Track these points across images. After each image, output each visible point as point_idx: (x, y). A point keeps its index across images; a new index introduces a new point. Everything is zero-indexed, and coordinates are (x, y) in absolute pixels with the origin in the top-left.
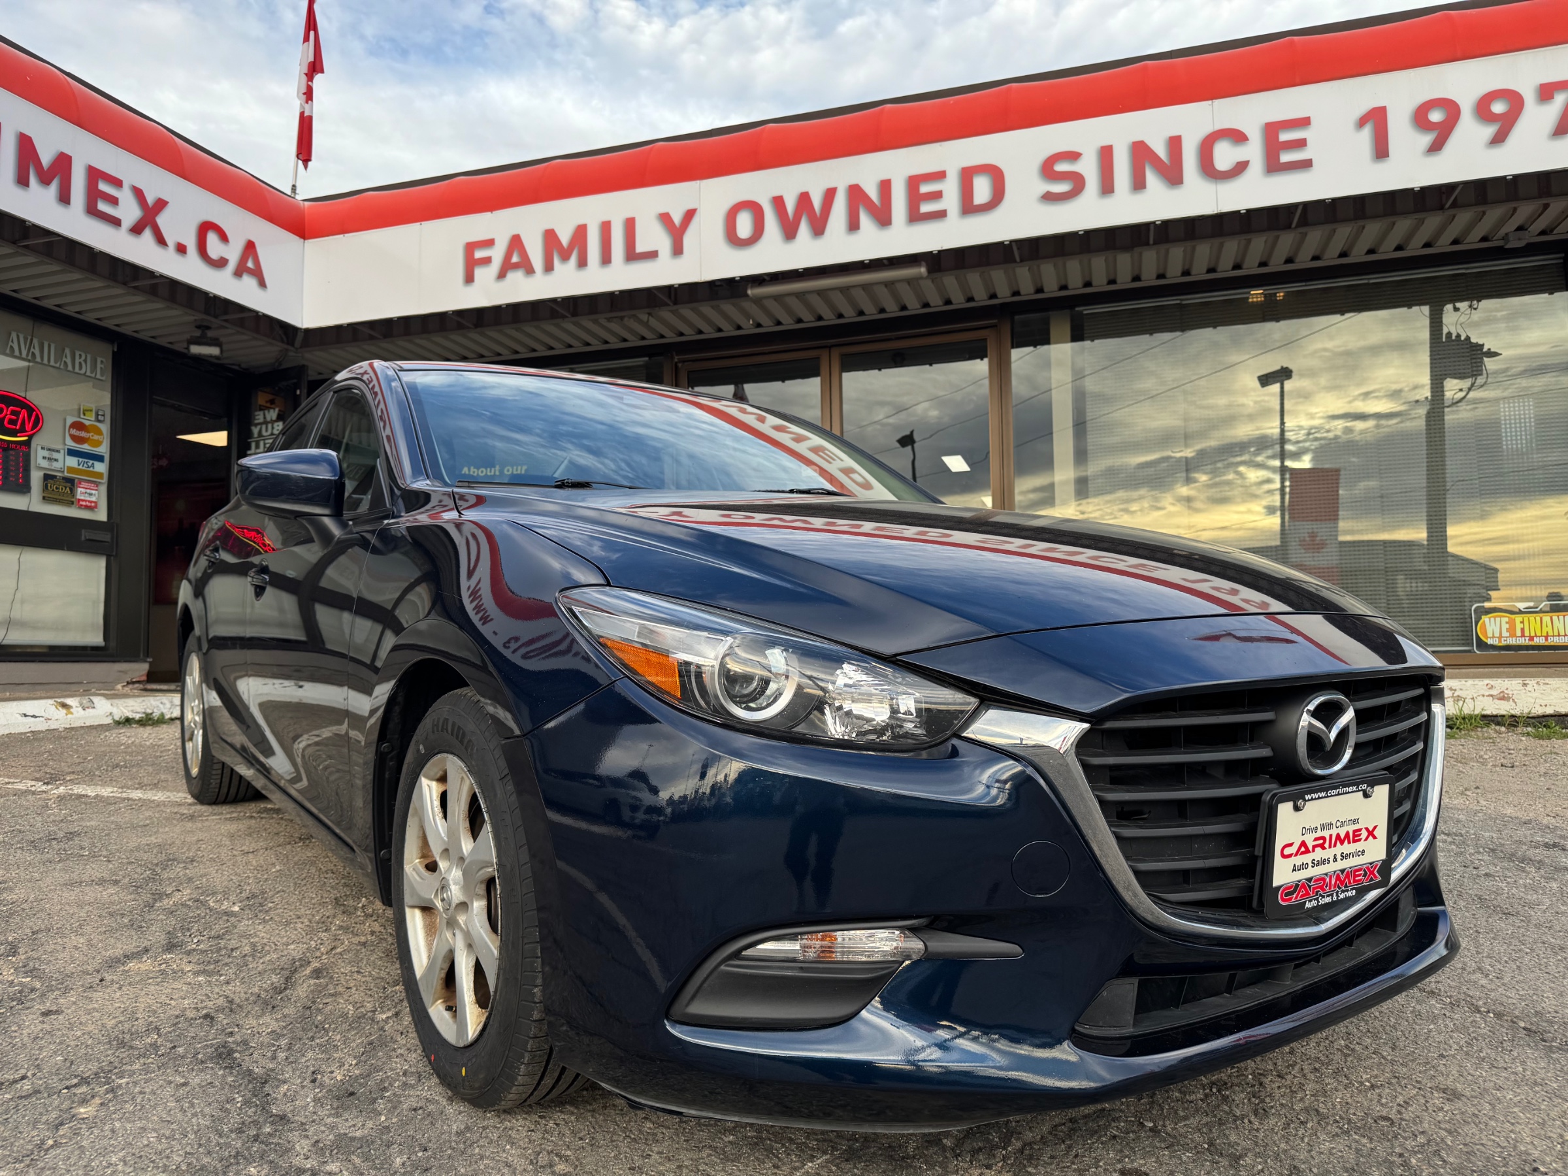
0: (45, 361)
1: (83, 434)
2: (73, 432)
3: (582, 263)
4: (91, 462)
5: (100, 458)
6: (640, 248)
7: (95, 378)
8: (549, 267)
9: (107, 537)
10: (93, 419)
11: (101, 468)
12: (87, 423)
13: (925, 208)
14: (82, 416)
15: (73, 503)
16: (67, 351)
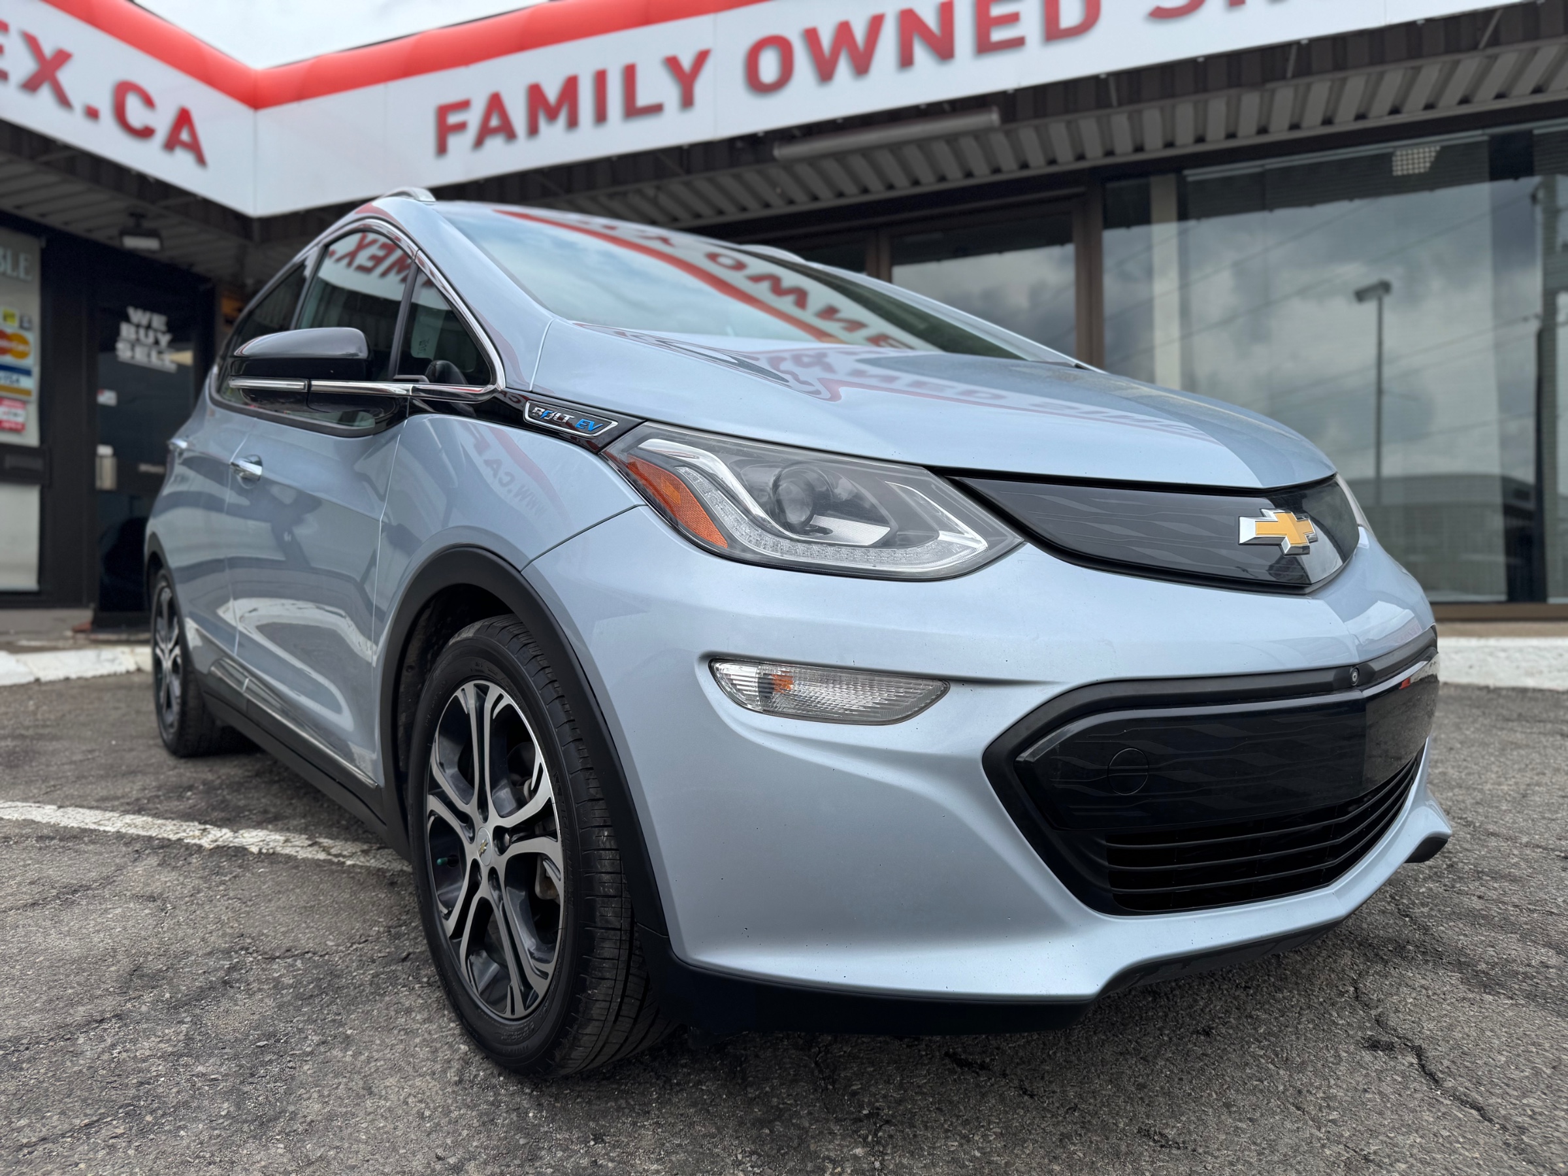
1: (4, 343)
3: (573, 123)
4: (16, 377)
5: (27, 372)
6: (641, 101)
7: (17, 278)
8: (533, 130)
10: (17, 326)
11: (30, 384)
12: (9, 331)
13: (998, 35)
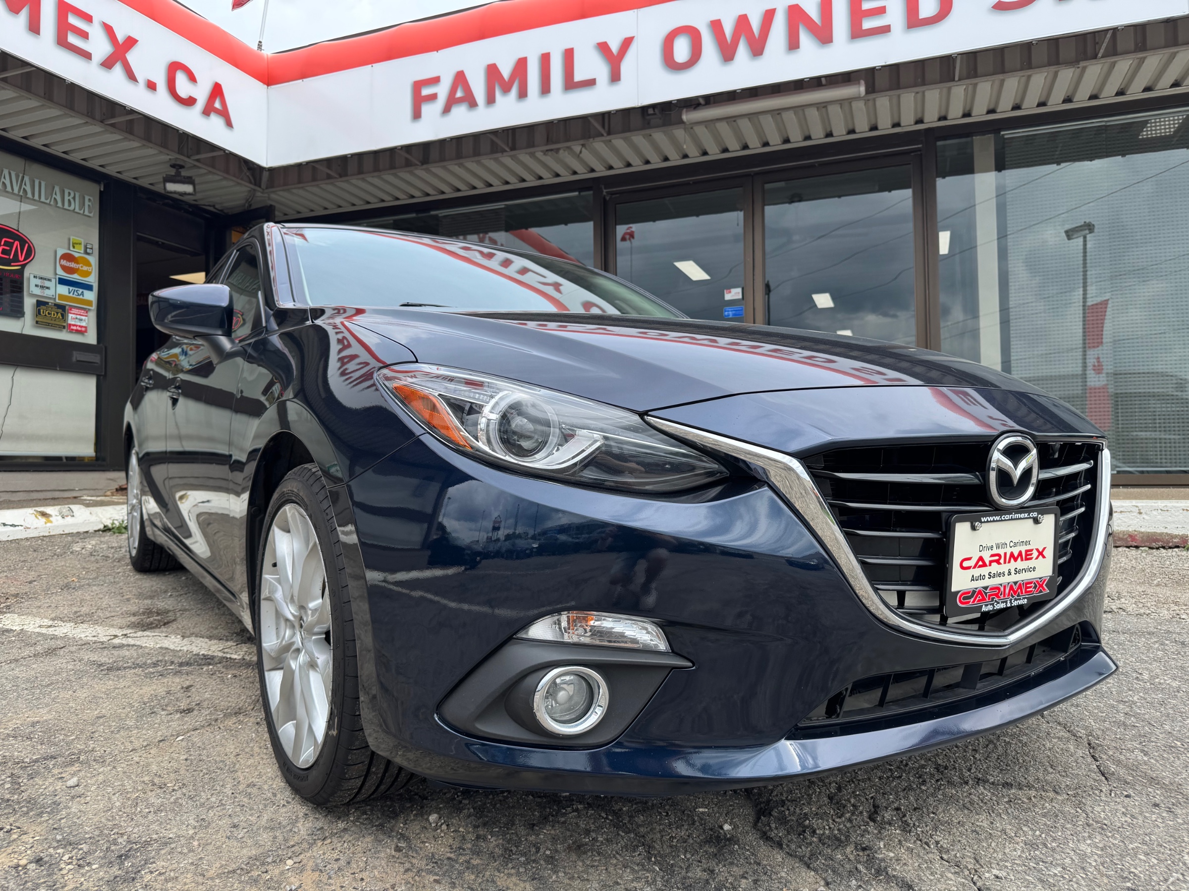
0: (36, 197)
1: (72, 265)
2: (64, 262)
3: (523, 94)
4: (81, 290)
5: (89, 288)
6: (578, 77)
7: (83, 215)
8: (491, 100)
9: (96, 358)
10: (82, 252)
11: (91, 296)
12: (76, 255)
13: (868, 24)
14: (72, 248)
15: (64, 327)
16: (57, 189)
